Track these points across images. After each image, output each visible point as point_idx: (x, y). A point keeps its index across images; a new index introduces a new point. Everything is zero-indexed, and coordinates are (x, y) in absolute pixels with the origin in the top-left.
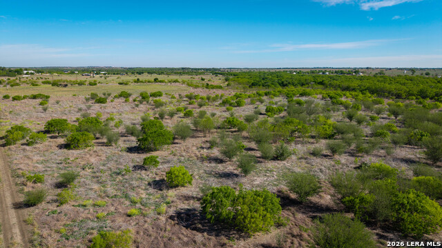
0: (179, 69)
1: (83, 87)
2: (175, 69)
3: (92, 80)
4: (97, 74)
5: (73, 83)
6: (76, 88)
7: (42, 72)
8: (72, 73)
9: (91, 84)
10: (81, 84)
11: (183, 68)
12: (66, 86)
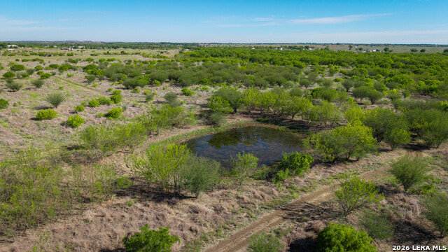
0: (157, 44)
1: (62, 57)
2: (155, 44)
3: (70, 52)
4: (75, 48)
5: (55, 55)
6: (58, 57)
7: (24, 46)
8: (52, 47)
9: (68, 55)
10: (61, 55)
11: (162, 43)
12: (50, 56)
